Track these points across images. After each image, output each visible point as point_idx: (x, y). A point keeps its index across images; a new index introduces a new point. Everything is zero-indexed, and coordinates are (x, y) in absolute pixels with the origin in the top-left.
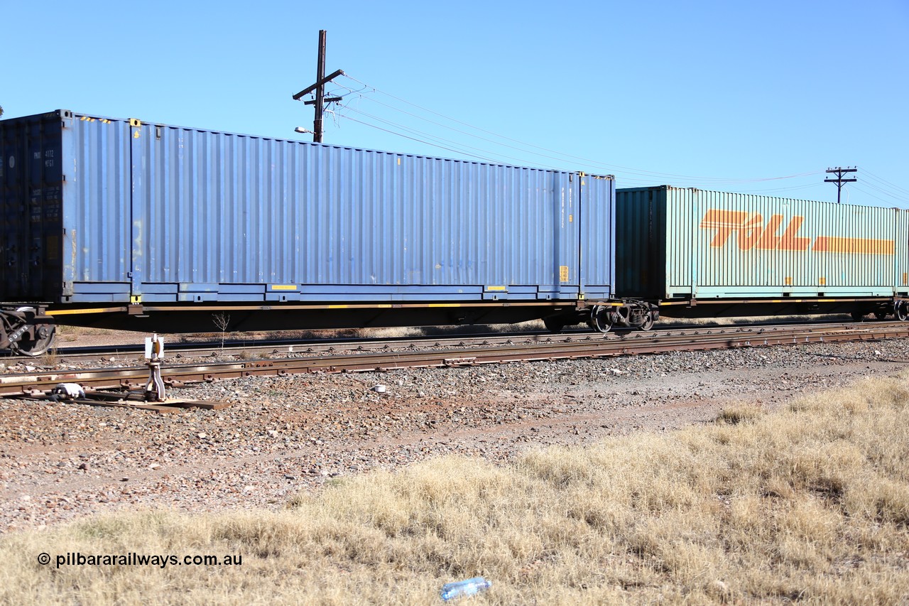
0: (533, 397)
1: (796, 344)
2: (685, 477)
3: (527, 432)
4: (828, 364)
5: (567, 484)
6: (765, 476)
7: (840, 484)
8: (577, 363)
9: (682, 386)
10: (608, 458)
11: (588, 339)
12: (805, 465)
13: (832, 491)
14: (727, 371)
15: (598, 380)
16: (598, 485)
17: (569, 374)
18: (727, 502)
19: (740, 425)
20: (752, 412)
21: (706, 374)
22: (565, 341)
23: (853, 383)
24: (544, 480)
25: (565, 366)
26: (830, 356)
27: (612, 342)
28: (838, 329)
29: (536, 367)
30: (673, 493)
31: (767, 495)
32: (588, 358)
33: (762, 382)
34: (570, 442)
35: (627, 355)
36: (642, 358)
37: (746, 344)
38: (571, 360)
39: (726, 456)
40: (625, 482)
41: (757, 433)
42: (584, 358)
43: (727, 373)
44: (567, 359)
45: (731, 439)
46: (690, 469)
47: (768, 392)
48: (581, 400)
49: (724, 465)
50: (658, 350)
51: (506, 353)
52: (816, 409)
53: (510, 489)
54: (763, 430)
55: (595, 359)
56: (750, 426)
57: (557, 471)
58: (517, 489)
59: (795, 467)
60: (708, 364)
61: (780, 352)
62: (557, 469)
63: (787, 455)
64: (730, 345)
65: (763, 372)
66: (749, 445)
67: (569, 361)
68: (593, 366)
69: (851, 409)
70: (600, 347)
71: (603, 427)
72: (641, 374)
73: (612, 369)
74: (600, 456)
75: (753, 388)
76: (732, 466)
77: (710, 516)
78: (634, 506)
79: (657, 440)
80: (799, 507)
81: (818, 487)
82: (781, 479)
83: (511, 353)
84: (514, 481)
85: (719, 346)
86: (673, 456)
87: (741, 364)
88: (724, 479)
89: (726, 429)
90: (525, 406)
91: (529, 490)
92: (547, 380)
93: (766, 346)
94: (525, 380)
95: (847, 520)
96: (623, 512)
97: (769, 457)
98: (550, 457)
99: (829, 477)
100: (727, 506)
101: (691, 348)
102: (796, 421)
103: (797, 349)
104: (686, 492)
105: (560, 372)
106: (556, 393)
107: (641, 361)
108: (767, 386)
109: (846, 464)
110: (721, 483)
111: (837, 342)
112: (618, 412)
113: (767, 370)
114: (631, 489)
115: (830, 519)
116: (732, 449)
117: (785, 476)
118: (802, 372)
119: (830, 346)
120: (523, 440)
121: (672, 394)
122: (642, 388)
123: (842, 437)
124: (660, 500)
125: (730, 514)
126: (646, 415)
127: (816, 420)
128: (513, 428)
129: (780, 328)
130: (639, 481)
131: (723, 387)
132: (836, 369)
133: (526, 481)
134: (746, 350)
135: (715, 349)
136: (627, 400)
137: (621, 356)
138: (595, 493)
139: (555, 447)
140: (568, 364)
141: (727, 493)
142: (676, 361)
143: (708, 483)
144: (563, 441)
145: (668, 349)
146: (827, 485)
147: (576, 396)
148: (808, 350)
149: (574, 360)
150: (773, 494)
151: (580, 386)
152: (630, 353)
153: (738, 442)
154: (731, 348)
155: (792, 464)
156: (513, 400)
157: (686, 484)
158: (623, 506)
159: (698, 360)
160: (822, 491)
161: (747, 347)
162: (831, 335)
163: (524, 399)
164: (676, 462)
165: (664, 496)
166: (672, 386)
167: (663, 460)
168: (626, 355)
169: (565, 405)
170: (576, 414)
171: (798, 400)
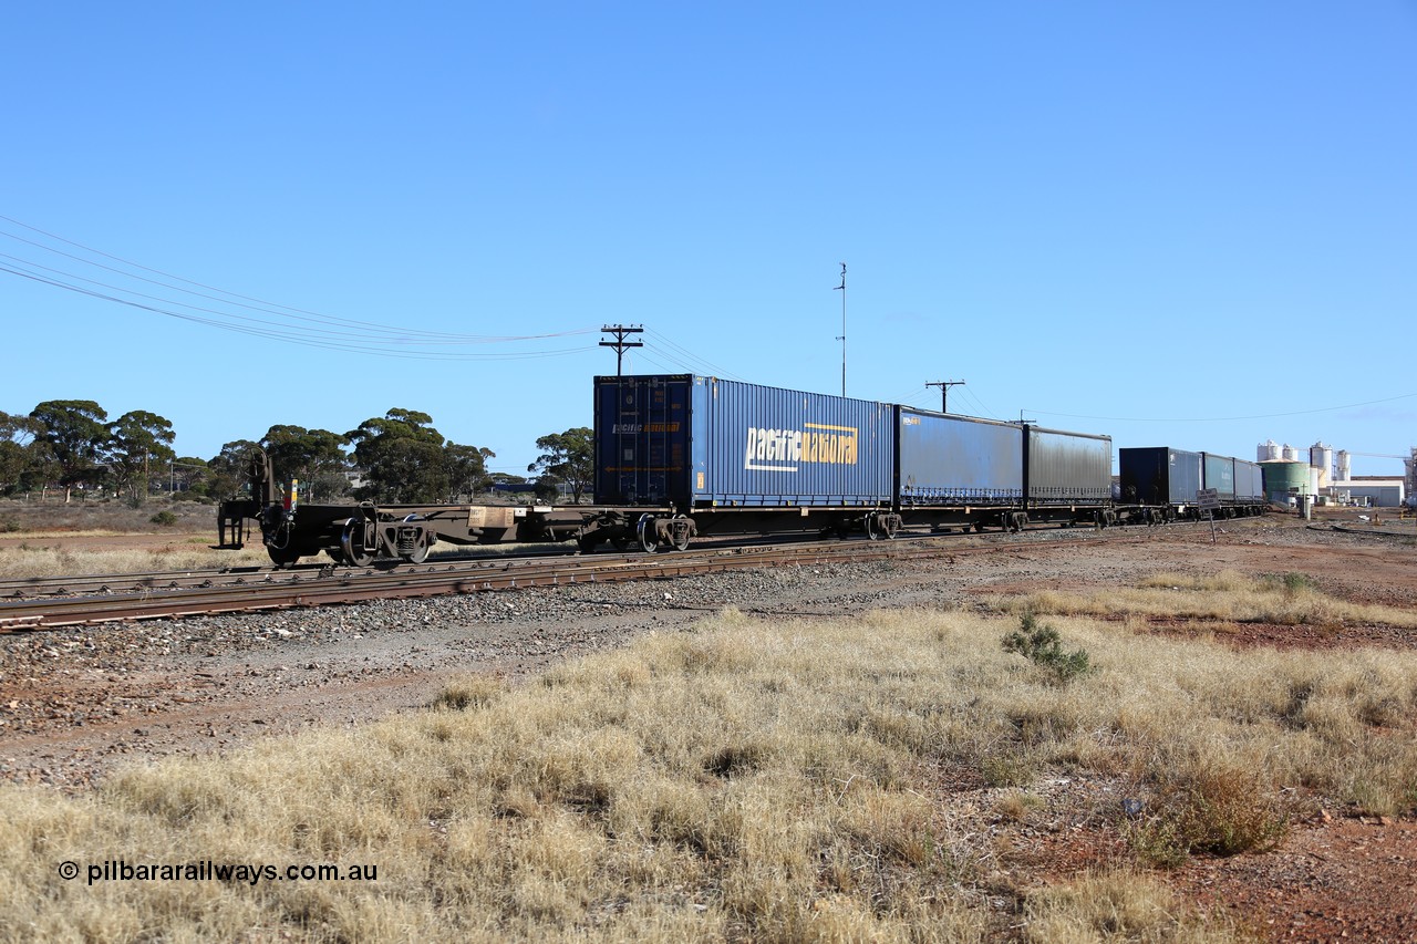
0: (141, 678)
1: (556, 585)
2: (381, 795)
3: (127, 735)
4: (601, 614)
5: (190, 818)
6: (501, 785)
7: (606, 791)
8: (219, 622)
9: (386, 653)
10: (260, 772)
11: (239, 582)
12: (557, 766)
13: (593, 802)
14: (454, 627)
15: (252, 649)
16: (242, 817)
17: (205, 639)
18: (444, 830)
19: (469, 710)
20: (488, 690)
21: (423, 634)
22: (201, 586)
23: (633, 641)
24: (151, 814)
25: (199, 626)
26: (604, 602)
27: (278, 587)
28: (615, 562)
29: (149, 630)
30: (360, 821)
31: (502, 814)
32: (238, 612)
33: (507, 644)
34: (200, 749)
35: (302, 607)
36: (324, 611)
37: (485, 586)
38: (209, 616)
39: (446, 759)
40: (285, 809)
41: (493, 720)
42: (231, 612)
43: (455, 632)
44: (202, 615)
45: (454, 733)
46: (389, 782)
47: (513, 659)
48: (223, 680)
49: (441, 773)
50: (350, 599)
51: (98, 608)
52: (580, 681)
53: (89, 834)
54: (503, 718)
55: (248, 614)
56: (484, 712)
57: (173, 797)
58: (101, 832)
59: (544, 769)
60: (427, 618)
61: (533, 598)
62: (175, 795)
63: (534, 752)
64: (458, 589)
65: (509, 627)
66: (481, 741)
67: (205, 619)
68: (245, 626)
69: (627, 680)
70: (259, 595)
71: (257, 722)
72: (323, 635)
73: (276, 630)
74: (247, 771)
75: (492, 652)
76: (456, 773)
77: (415, 853)
78: (297, 846)
79: (340, 739)
80: (545, 830)
81: (577, 797)
82: (523, 789)
83: (106, 608)
84: (97, 819)
85: (444, 590)
86: (365, 762)
87: (476, 617)
88: (442, 794)
89: (448, 718)
90: (127, 694)
91: (124, 833)
92: (168, 650)
93: (515, 590)
94: (129, 651)
95: (613, 843)
96: (279, 857)
97: (509, 759)
98: (164, 776)
99: (590, 782)
100: (443, 836)
101: (403, 593)
102: (550, 701)
103: (558, 593)
104: (382, 818)
105: (189, 637)
106: (181, 671)
107: (323, 615)
108: (513, 650)
109: (615, 761)
110: (436, 801)
111: (613, 581)
112: (282, 698)
113: (514, 625)
114: (293, 820)
115: (587, 844)
116: (455, 748)
117: (532, 784)
118: (563, 627)
119: (604, 587)
120: (119, 751)
121: (370, 666)
122: (322, 659)
123: (613, 721)
124: (340, 835)
125: (445, 847)
126: (326, 700)
127: (579, 698)
128: (102, 731)
129: (535, 561)
130: (306, 805)
131: (447, 653)
132: (611, 621)
133: (118, 817)
134: (483, 595)
135: (439, 594)
136: (297, 678)
137: (291, 608)
138: (235, 830)
139: (173, 758)
140: (205, 624)
141: (444, 816)
142: (377, 615)
143: (415, 802)
144: (188, 748)
145: (367, 597)
146: (589, 794)
147: (214, 674)
148: (573, 595)
149: (213, 616)
150: (511, 813)
151: (222, 658)
152: (306, 602)
153: (464, 736)
154: (462, 593)
155: (541, 766)
156: (105, 685)
157: (381, 806)
158: (279, 847)
159: (412, 611)
160: (581, 803)
161: (486, 591)
162: (606, 571)
163: (126, 684)
164: (369, 772)
165: (346, 827)
166: (370, 653)
167: (348, 769)
168: (300, 606)
169: (194, 690)
170: (213, 704)
171: (556, 668)
